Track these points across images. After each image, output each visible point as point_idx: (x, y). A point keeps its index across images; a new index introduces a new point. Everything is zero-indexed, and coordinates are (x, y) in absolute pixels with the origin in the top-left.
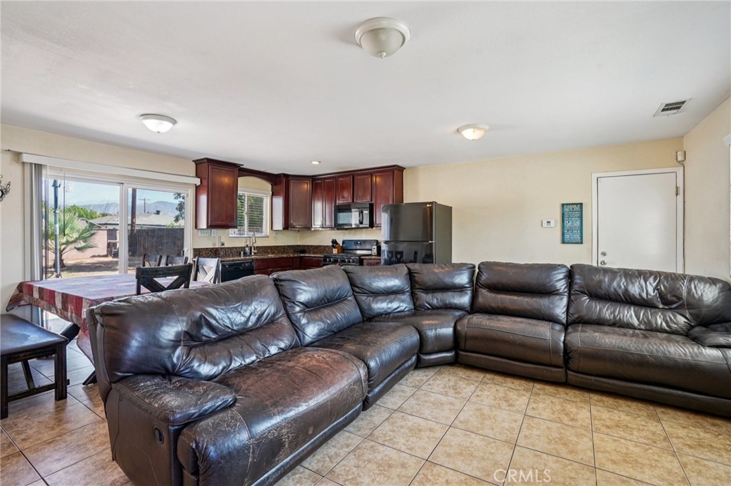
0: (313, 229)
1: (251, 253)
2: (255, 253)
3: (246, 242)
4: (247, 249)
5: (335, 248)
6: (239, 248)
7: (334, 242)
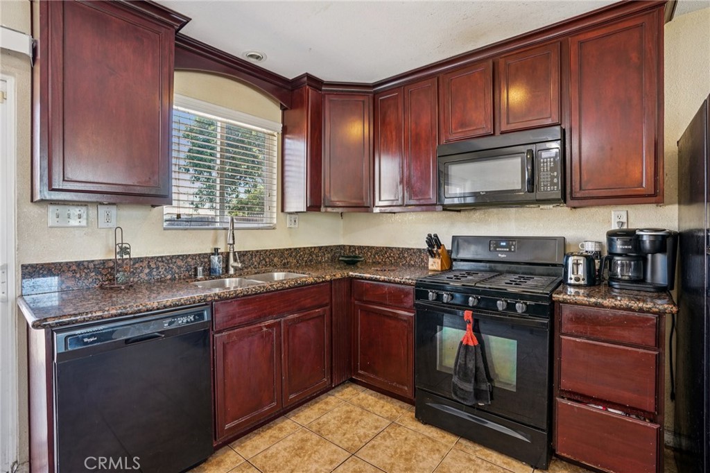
0: (376, 210)
1: (226, 269)
2: (236, 269)
3: (216, 241)
4: (215, 259)
5: (433, 255)
6: (194, 256)
7: (433, 242)
